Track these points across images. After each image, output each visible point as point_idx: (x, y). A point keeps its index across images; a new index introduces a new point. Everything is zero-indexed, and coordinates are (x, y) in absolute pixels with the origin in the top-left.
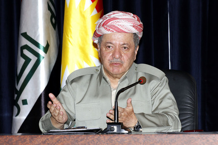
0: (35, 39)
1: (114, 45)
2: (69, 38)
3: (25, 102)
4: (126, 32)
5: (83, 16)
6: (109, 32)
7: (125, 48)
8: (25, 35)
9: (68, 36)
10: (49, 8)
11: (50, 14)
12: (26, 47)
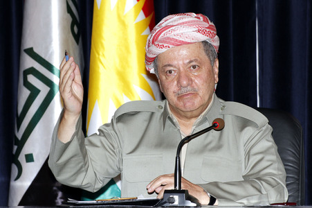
0: (47, 59)
1: (175, 67)
2: (101, 58)
3: (29, 158)
4: (189, 43)
5: (123, 23)
6: (164, 50)
7: (194, 67)
8: (31, 52)
9: (99, 54)
10: (69, 10)
11: (70, 19)
12: (32, 71)
